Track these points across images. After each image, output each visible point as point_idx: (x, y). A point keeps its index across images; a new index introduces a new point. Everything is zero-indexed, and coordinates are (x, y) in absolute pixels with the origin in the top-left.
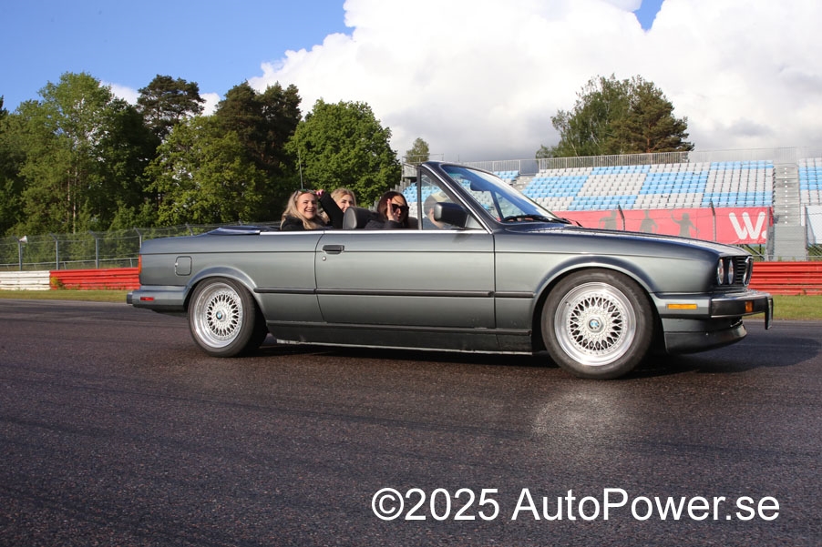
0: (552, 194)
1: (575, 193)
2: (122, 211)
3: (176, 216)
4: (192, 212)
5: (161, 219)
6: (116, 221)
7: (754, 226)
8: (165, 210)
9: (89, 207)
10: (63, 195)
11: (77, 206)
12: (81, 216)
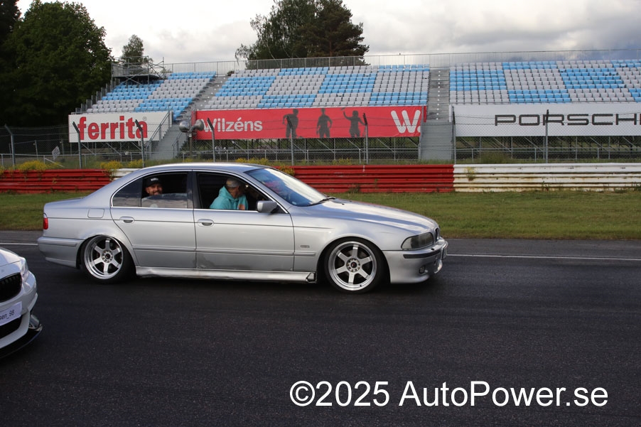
0: (245, 93)
1: (264, 92)
7: (411, 122)
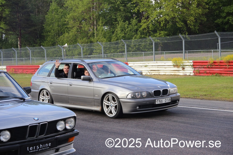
2: (121, 24)
3: (151, 26)
4: (160, 23)
5: (143, 27)
6: (118, 29)
8: (145, 22)
9: (102, 23)
10: (88, 16)
11: (97, 22)
12: (99, 28)
